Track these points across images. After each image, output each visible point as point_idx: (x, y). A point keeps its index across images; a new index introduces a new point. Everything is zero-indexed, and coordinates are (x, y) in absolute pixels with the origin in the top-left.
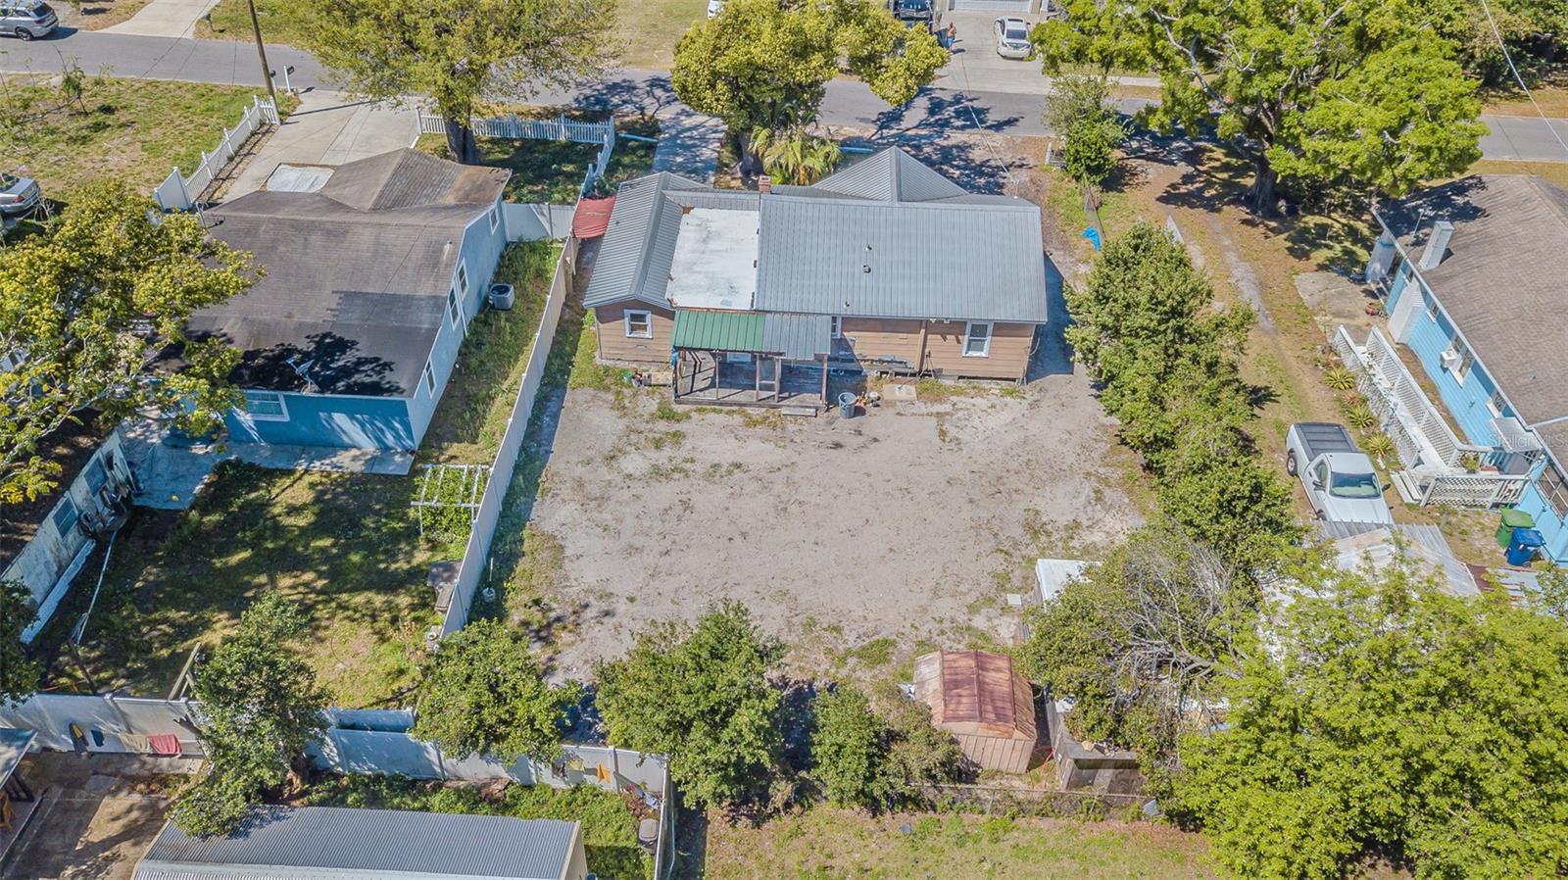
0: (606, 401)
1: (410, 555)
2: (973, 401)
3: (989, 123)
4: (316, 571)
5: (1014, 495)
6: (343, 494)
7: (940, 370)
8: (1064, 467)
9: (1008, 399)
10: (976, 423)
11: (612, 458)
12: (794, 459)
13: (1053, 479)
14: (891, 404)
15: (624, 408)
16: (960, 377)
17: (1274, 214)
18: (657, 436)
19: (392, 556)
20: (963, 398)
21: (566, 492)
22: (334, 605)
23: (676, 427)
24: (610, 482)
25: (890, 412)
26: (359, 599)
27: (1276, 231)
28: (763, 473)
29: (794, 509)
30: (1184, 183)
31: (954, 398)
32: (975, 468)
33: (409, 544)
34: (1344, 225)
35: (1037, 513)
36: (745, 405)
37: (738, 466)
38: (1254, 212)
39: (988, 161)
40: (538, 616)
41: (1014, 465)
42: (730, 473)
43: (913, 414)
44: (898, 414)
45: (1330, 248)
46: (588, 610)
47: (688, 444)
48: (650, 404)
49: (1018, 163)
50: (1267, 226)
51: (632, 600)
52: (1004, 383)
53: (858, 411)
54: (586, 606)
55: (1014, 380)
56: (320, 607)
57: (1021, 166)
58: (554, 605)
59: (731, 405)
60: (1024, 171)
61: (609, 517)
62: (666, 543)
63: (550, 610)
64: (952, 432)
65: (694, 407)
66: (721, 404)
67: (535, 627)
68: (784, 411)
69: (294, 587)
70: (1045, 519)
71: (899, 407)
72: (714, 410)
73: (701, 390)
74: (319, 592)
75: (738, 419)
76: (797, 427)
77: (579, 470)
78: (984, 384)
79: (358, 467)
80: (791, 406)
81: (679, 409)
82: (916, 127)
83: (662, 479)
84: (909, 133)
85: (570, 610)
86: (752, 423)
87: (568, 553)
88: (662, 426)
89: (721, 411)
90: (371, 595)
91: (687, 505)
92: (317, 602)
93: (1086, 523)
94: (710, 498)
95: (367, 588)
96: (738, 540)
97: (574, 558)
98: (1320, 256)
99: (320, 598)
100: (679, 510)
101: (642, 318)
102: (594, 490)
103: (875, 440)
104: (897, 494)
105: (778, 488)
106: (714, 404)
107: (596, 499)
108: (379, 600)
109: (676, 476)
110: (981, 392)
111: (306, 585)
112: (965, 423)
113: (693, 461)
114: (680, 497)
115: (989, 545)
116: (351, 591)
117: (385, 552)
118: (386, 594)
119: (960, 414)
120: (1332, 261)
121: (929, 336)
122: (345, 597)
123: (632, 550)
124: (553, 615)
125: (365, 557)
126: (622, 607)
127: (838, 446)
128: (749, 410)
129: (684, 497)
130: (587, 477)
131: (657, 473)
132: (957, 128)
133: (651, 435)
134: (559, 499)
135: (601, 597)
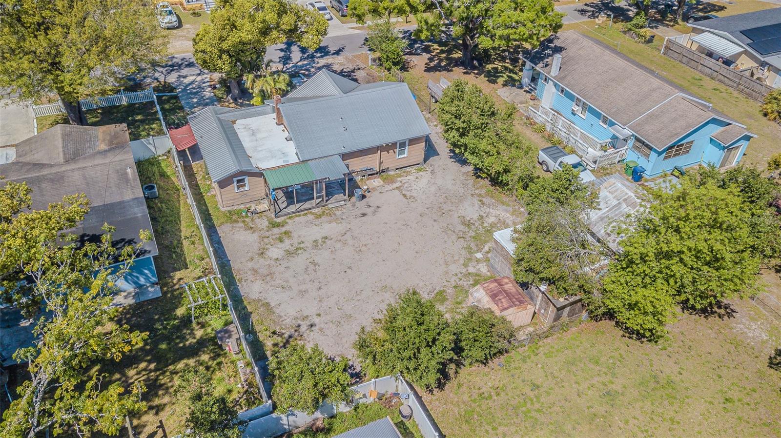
0: (240, 228)
1: (192, 334)
2: (407, 178)
3: (332, 52)
4: (145, 361)
5: (450, 213)
6: (132, 317)
7: (388, 168)
8: (461, 195)
9: (421, 173)
10: (415, 187)
11: (262, 253)
12: (349, 226)
13: (460, 201)
14: (374, 189)
15: (251, 228)
16: (397, 169)
17: (474, 68)
18: (278, 236)
19: (183, 338)
20: (402, 178)
21: (251, 277)
22: (168, 373)
23: (283, 229)
24: (269, 265)
25: (376, 193)
26: (181, 365)
27: (479, 74)
28: (339, 238)
29: (364, 248)
30: (431, 62)
31: (399, 179)
32: (427, 206)
33: (188, 329)
34: (502, 66)
35: (464, 217)
36: (310, 209)
37: (326, 238)
38: (466, 68)
39: (343, 69)
40: (279, 339)
41: (441, 200)
42: (324, 242)
43: (387, 191)
44: (380, 193)
45: (502, 77)
46: (301, 327)
47: (295, 235)
48: (263, 223)
49: (357, 68)
50: (474, 73)
51: (319, 315)
52: (415, 166)
53: (364, 197)
54: (299, 326)
55: (418, 164)
56: (161, 377)
57: (359, 69)
58: (284, 331)
59: (303, 211)
60: (361, 71)
61: (281, 281)
62: (316, 284)
63: (283, 334)
64: (408, 194)
65: (286, 217)
66: (299, 212)
67: (281, 344)
68: (330, 206)
69: (138, 373)
70: (468, 219)
71: (379, 190)
72: (296, 216)
73: (285, 208)
74: (156, 370)
75: (310, 217)
76: (340, 212)
77: (250, 265)
78: (408, 169)
79: (131, 301)
80: (332, 203)
81: (279, 220)
82: (301, 60)
83: (294, 255)
84: (298, 64)
85: (293, 330)
86: (318, 217)
87: (272, 304)
88: (276, 231)
89: (300, 216)
90: (185, 361)
91: (314, 263)
92: (158, 376)
93: (485, 215)
94: (323, 256)
95: (181, 358)
96: (349, 271)
97: (278, 306)
98: (501, 81)
99: (158, 373)
100: (312, 267)
101: (243, 180)
102: (265, 271)
103: (378, 207)
104: (404, 227)
105: (350, 242)
106: (296, 212)
107: (268, 275)
108: (192, 362)
109: (299, 252)
110: (408, 173)
111: (145, 370)
112: (410, 188)
113: (303, 243)
114: (309, 261)
115: (454, 237)
116: (173, 363)
117: (178, 337)
118: (193, 357)
119: (406, 185)
120: (506, 81)
121: (382, 153)
122: (171, 367)
123: (303, 293)
124: (286, 336)
125: (168, 344)
126: (316, 320)
127: (364, 215)
128: (313, 211)
129: (311, 260)
130: (256, 267)
131: (289, 253)
132: (319, 57)
133: (274, 237)
134: (249, 281)
135: (304, 319)
